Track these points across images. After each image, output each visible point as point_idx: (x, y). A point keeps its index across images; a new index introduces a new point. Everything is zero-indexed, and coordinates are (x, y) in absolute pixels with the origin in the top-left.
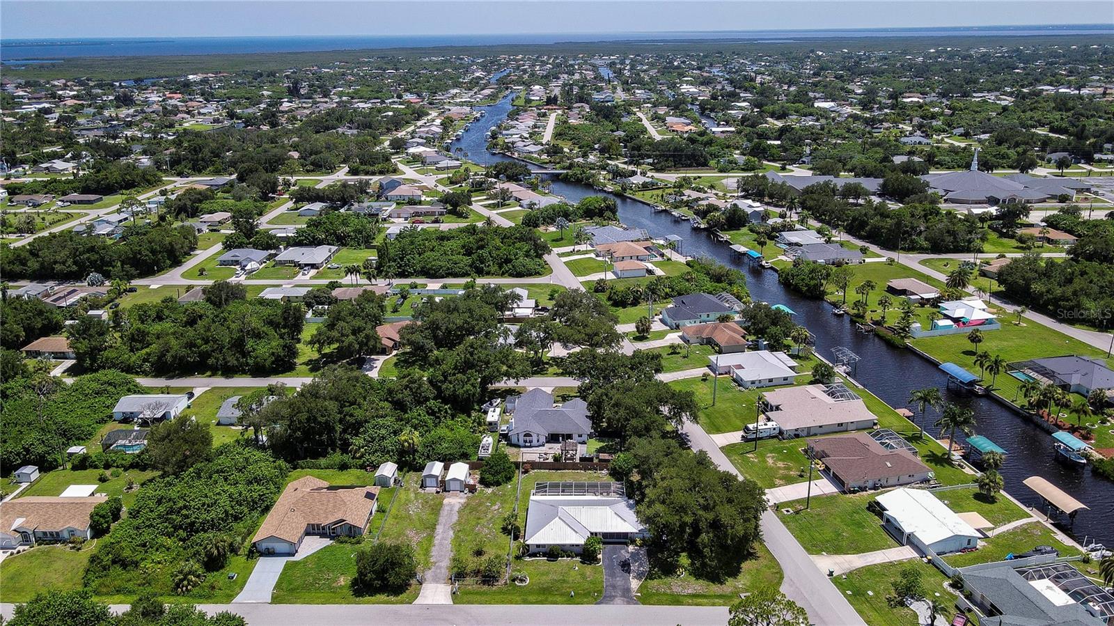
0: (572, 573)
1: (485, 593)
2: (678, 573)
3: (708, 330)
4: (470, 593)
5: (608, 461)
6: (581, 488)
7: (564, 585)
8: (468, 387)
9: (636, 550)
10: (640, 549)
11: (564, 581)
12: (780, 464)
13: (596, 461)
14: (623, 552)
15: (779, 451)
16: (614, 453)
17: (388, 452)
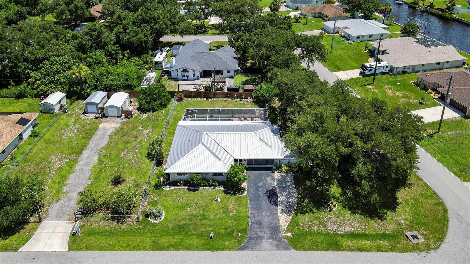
0: (214, 206)
1: (111, 233)
2: (331, 206)
3: (318, 8)
4: (93, 233)
5: (252, 91)
6: (227, 114)
7: (204, 222)
8: (141, 36)
9: (282, 177)
10: (287, 176)
11: (204, 217)
12: (398, 94)
13: (241, 91)
14: (268, 179)
15: (395, 83)
16: (257, 85)
17: (61, 84)
